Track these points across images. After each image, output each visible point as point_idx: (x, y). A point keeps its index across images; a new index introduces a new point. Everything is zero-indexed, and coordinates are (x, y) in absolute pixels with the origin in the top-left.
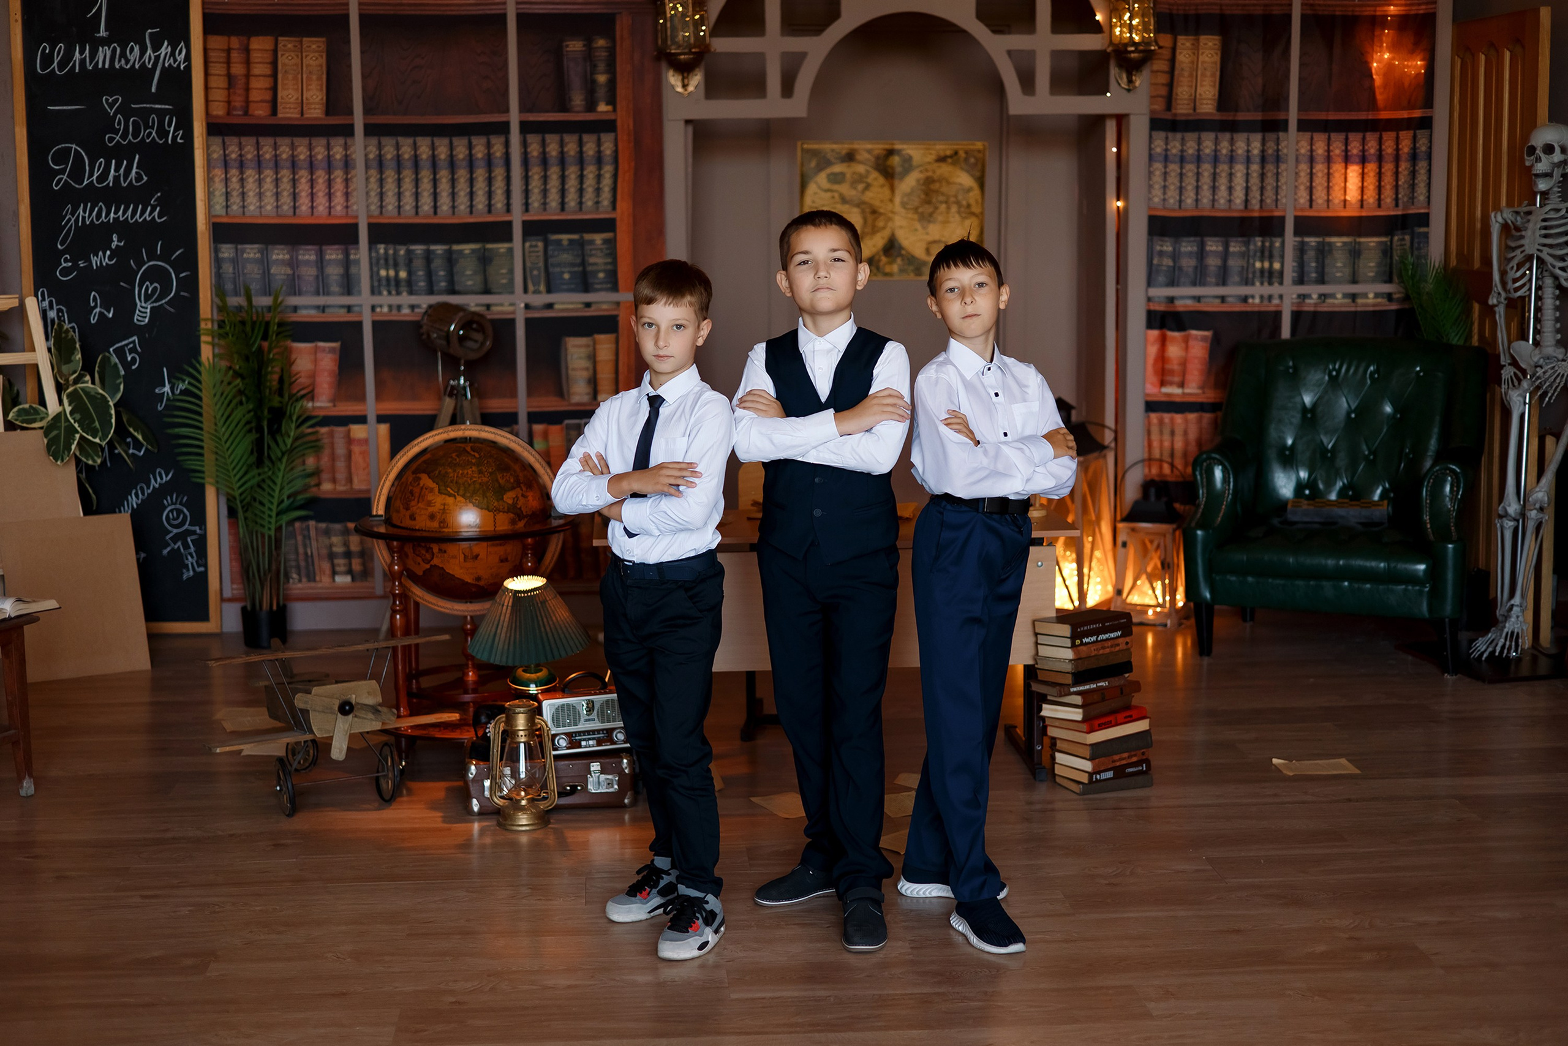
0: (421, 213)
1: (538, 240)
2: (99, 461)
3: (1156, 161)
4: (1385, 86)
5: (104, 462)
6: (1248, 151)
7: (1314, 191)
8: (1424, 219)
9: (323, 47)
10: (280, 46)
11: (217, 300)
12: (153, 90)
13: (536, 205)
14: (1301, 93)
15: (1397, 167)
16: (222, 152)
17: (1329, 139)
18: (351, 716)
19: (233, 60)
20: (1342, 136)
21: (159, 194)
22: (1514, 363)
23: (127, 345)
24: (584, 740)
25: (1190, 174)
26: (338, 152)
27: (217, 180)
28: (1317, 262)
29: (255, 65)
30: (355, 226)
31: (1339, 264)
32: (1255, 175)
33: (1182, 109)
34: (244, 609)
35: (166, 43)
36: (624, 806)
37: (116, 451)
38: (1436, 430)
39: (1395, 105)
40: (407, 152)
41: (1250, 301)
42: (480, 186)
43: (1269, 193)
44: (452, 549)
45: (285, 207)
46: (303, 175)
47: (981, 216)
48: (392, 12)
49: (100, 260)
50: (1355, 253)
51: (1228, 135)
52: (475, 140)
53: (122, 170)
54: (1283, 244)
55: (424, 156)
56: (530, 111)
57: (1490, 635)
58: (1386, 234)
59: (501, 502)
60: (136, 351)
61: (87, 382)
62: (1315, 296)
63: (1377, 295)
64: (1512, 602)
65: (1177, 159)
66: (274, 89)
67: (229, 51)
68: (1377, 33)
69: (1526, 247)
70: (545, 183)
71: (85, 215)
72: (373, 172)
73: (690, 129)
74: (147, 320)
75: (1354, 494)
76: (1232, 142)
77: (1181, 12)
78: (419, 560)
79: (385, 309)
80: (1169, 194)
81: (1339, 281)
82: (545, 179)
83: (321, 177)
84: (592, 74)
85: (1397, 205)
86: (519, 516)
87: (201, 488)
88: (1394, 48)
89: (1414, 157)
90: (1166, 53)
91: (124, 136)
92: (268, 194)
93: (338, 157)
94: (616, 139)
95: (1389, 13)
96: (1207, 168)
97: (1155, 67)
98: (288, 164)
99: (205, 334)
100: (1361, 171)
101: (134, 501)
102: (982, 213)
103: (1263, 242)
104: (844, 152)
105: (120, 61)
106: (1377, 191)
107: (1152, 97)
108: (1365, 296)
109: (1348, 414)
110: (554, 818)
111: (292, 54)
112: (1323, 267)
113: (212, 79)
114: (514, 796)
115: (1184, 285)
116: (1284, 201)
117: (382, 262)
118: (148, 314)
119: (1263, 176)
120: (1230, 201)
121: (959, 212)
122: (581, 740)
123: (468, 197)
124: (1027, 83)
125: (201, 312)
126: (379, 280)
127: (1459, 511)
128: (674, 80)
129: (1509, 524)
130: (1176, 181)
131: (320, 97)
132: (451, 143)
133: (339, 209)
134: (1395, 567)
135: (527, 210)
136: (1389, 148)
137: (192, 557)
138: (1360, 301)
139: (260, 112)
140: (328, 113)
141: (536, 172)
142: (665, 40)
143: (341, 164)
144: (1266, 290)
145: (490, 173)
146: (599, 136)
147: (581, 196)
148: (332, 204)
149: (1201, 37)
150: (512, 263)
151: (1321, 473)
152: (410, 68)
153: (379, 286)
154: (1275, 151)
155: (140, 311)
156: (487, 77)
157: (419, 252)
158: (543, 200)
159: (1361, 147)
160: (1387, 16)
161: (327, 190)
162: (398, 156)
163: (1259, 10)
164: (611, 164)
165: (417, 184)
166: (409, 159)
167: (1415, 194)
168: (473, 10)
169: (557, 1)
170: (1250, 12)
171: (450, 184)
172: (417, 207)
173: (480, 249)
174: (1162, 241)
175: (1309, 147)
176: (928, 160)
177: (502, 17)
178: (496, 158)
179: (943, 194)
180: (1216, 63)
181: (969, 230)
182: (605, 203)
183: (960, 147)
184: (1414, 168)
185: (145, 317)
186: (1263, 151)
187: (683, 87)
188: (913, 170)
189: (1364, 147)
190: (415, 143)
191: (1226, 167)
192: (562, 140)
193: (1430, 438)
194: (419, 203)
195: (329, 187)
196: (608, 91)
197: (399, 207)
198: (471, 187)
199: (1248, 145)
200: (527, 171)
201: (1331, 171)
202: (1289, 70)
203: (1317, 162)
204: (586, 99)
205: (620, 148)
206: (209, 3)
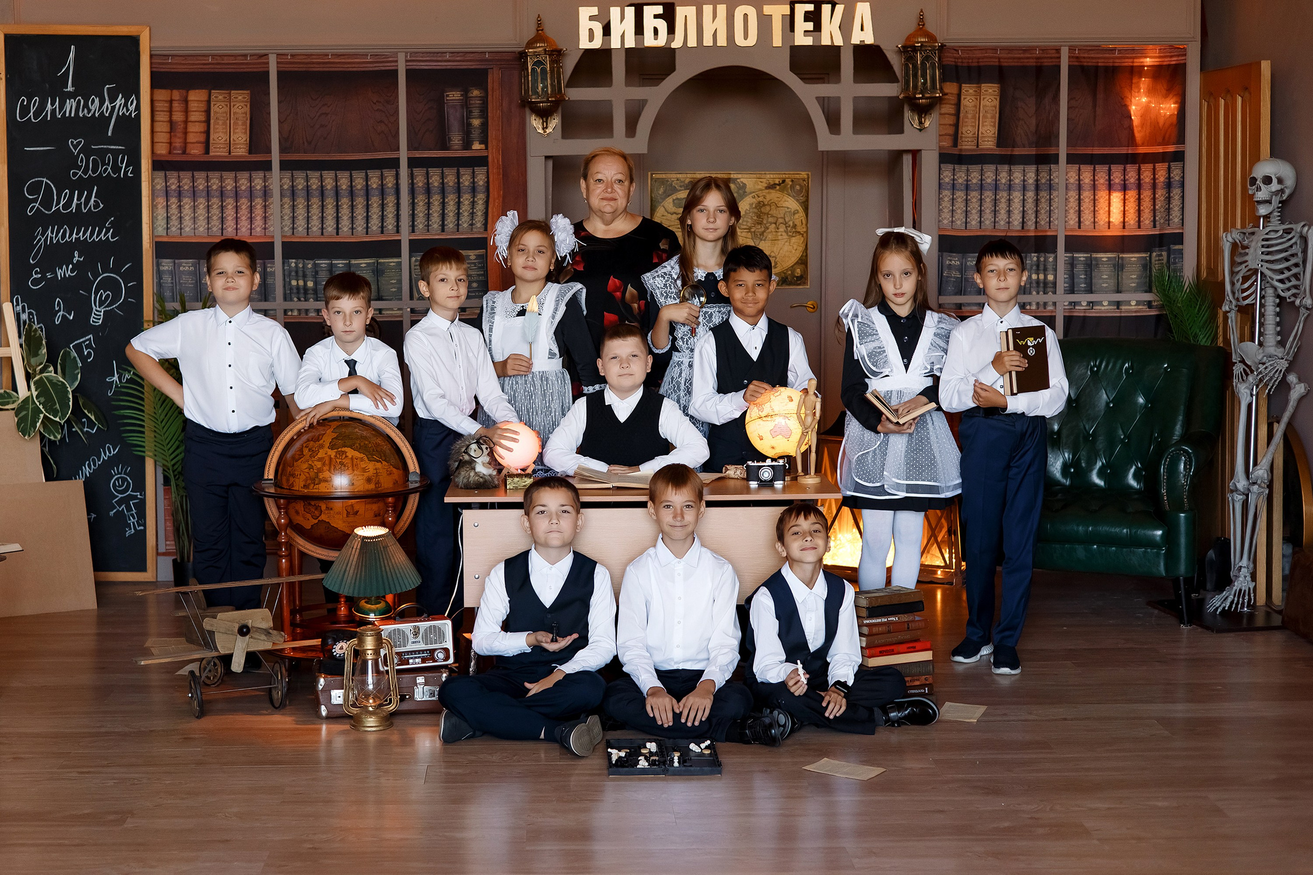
0: (325, 234)
2: (59, 437)
3: (945, 189)
4: (1143, 125)
5: (63, 439)
6: (1024, 181)
7: (1082, 215)
8: (1179, 238)
9: (248, 98)
10: (213, 97)
11: (157, 305)
12: (110, 134)
13: (421, 226)
14: (1070, 131)
15: (1154, 194)
16: (164, 184)
17: (1094, 170)
19: (174, 109)
20: (1106, 168)
21: (112, 219)
22: (1243, 361)
23: (84, 342)
25: (974, 200)
26: (258, 184)
27: (160, 206)
28: (1086, 275)
29: (192, 113)
30: (272, 244)
31: (1104, 277)
32: (1030, 200)
33: (967, 145)
34: (174, 561)
35: (120, 96)
37: (74, 430)
38: (1181, 418)
39: (1151, 141)
40: (315, 183)
41: (1028, 307)
42: (375, 210)
43: (1043, 216)
44: (336, 506)
45: (215, 229)
46: (230, 202)
47: (805, 235)
48: (304, 69)
49: (64, 272)
50: (1119, 267)
51: (1006, 167)
52: (371, 173)
53: (83, 199)
54: (1056, 258)
55: (329, 187)
56: (416, 149)
57: (1224, 593)
58: (1145, 251)
60: (91, 347)
61: (51, 372)
62: (1084, 304)
63: (1138, 303)
64: (1240, 566)
65: (963, 187)
66: (207, 133)
67: (171, 102)
68: (1134, 81)
69: (1249, 263)
70: (429, 208)
71: (52, 235)
72: (287, 200)
73: (550, 163)
74: (100, 322)
75: (1113, 473)
76: (1010, 173)
77: (965, 64)
79: (295, 313)
80: (957, 216)
81: (1106, 291)
82: (429, 205)
83: (244, 203)
84: (468, 118)
85: (1155, 226)
87: (143, 459)
88: (1151, 92)
89: (1169, 185)
90: (952, 99)
91: (85, 172)
92: (201, 218)
93: (258, 187)
94: (488, 172)
95: (1145, 64)
96: (988, 195)
97: (943, 111)
98: (218, 194)
100: (1122, 197)
101: (87, 471)
102: (806, 232)
103: (1038, 258)
105: (83, 111)
106: (1137, 214)
107: (940, 135)
108: (1128, 303)
109: (1107, 404)
111: (223, 104)
112: (1091, 279)
113: (156, 124)
115: (970, 293)
116: (1056, 222)
117: (293, 274)
118: (102, 317)
119: (1037, 202)
120: (1009, 223)
121: (786, 232)
123: (365, 221)
124: (834, 123)
125: (145, 315)
126: (291, 289)
127: (1192, 486)
128: (535, 123)
129: (1239, 498)
130: (962, 205)
131: (244, 139)
132: (351, 176)
133: (258, 230)
134: (1136, 532)
135: (413, 231)
136: (1147, 177)
137: (134, 518)
138: (1123, 308)
139: (196, 151)
140: (250, 152)
141: (421, 200)
142: (527, 91)
143: (261, 193)
144: (1042, 298)
145: (383, 200)
146: (473, 170)
147: (458, 220)
148: (253, 226)
149: (983, 85)
150: (401, 275)
151: (1083, 454)
152: (318, 114)
153: (291, 293)
154: (1047, 180)
155: (95, 314)
156: (381, 122)
157: (323, 265)
158: (426, 223)
159: (1122, 177)
160: (1144, 66)
161: (249, 215)
162: (308, 186)
163: (1032, 63)
164: (484, 192)
165: (323, 210)
166: (317, 189)
167: (1171, 217)
168: (371, 67)
169: (440, 59)
170: (1025, 64)
171: (350, 210)
172: (322, 228)
173: (374, 263)
174: (951, 256)
175: (1077, 177)
176: (760, 187)
177: (395, 73)
178: (388, 188)
179: (772, 216)
180: (995, 107)
181: (795, 247)
182: (479, 225)
183: (787, 176)
184: (1169, 195)
185: (99, 319)
186: (1037, 180)
187: (543, 129)
188: (746, 196)
189: (1124, 177)
190: (321, 176)
191: (1005, 194)
192: (443, 173)
193: (1175, 425)
194: (324, 226)
195: (251, 212)
196: (481, 133)
197: (308, 228)
198: (368, 212)
199: (1024, 176)
200: (413, 198)
201: (1096, 197)
202: (1059, 112)
203: (1084, 190)
204: (463, 140)
205: (491, 180)
206: (156, 63)
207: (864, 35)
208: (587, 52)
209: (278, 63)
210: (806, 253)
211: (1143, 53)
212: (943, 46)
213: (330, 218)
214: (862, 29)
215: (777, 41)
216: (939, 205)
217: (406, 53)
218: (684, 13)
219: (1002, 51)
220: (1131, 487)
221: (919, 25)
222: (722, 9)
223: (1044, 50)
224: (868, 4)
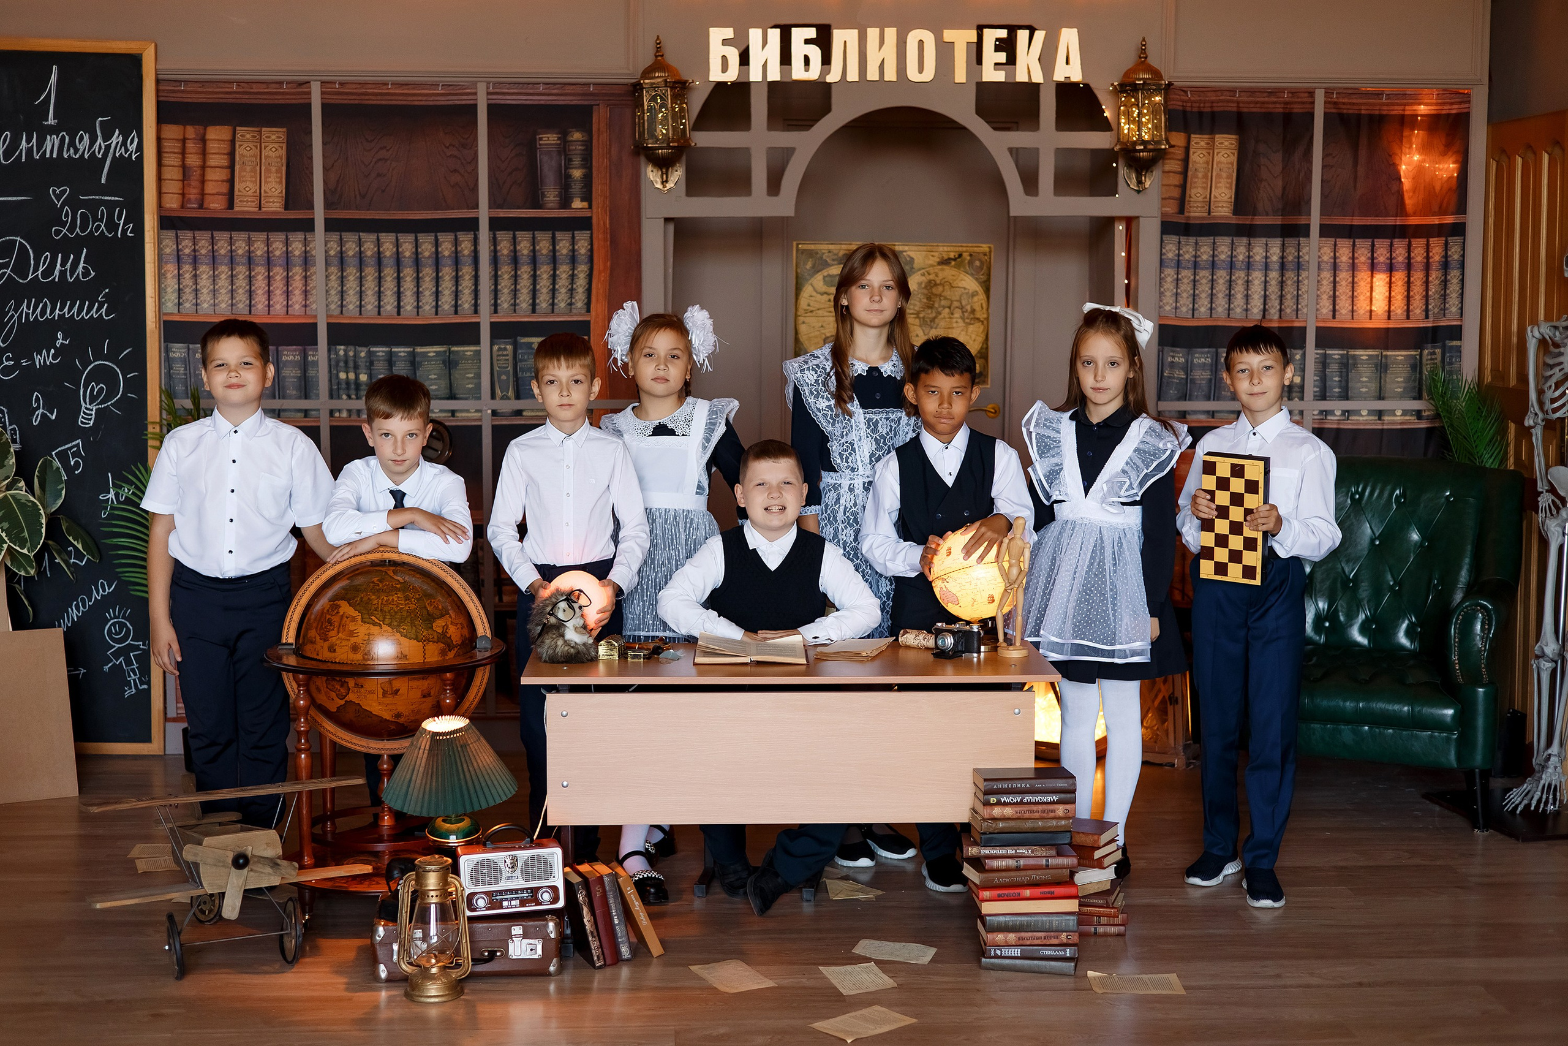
0: (383, 313)
1: (507, 343)
2: (32, 572)
3: (1167, 267)
4: (1414, 190)
6: (1266, 257)
7: (1338, 301)
8: (1456, 332)
9: (283, 137)
10: (238, 136)
12: (103, 181)
13: (506, 305)
14: (1324, 196)
15: (1427, 276)
16: (175, 246)
17: (1354, 245)
18: (246, 870)
19: (188, 151)
20: (1368, 242)
21: (107, 291)
22: (1552, 490)
23: (70, 448)
24: (506, 900)
25: (1204, 281)
26: (297, 248)
27: (169, 275)
28: (1341, 376)
29: (211, 156)
30: (314, 326)
31: (1364, 379)
32: (1273, 283)
33: (1196, 212)
35: (117, 132)
36: (550, 974)
37: (56, 562)
38: (1467, 560)
39: (1426, 211)
40: (369, 249)
42: (447, 285)
43: (1289, 302)
44: (371, 683)
45: (241, 306)
46: (260, 272)
48: (357, 102)
49: (44, 358)
50: (1382, 368)
51: (1245, 240)
52: (442, 237)
53: (69, 264)
54: (1304, 355)
55: (388, 254)
56: (500, 207)
57: (1525, 787)
58: (1415, 348)
59: (430, 632)
60: (80, 456)
61: (20, 489)
62: (1338, 413)
63: (1405, 413)
64: (1550, 751)
65: (1191, 265)
66: (231, 181)
67: (184, 141)
68: (1406, 134)
70: (516, 283)
71: (28, 311)
72: (334, 270)
73: (671, 227)
74: (92, 423)
75: (1380, 628)
76: (1249, 247)
77: (1195, 110)
78: (333, 695)
79: (344, 414)
80: (1182, 301)
81: (1365, 397)
82: (516, 278)
83: (279, 273)
84: (566, 168)
85: (1427, 317)
86: (449, 646)
88: (1425, 148)
89: (1445, 266)
90: (1179, 153)
91: (72, 229)
92: (223, 291)
93: (297, 253)
94: (591, 237)
95: (1419, 113)
96: (1222, 275)
97: (1167, 168)
98: (244, 260)
99: (152, 438)
100: (1388, 279)
101: (74, 613)
102: (987, 319)
104: (841, 253)
105: (68, 150)
106: (1405, 302)
107: (1163, 199)
108: (1392, 412)
109: (1372, 541)
110: (469, 987)
111: (251, 145)
112: (1347, 382)
113: (164, 169)
114: (423, 962)
115: (1197, 399)
116: (1305, 311)
117: (342, 364)
118: (94, 416)
119: (1282, 284)
120: (1247, 310)
121: (963, 318)
122: (502, 901)
123: (433, 297)
124: (1030, 183)
125: (149, 414)
126: (339, 384)
127: (1492, 651)
128: (652, 175)
129: (1546, 666)
130: (1189, 288)
131: (279, 191)
132: (416, 240)
133: (297, 308)
134: (1420, 712)
135: (496, 311)
136: (1418, 255)
137: (135, 674)
138: (1386, 418)
139: (216, 205)
140: (286, 207)
141: (505, 271)
142: (642, 134)
143: (300, 261)
145: (457, 271)
146: (573, 234)
147: (553, 298)
148: (290, 303)
149: (1217, 136)
150: (479, 368)
151: (1341, 604)
152: (374, 160)
153: (338, 389)
154: (1295, 258)
155: (84, 413)
156: (455, 171)
157: (380, 354)
158: (512, 301)
159: (1388, 255)
160: (1417, 116)
161: (285, 288)
162: (361, 252)
163: (1279, 109)
164: (586, 264)
165: (380, 282)
166: (372, 256)
167: (1447, 306)
168: (442, 101)
169: (531, 91)
170: (1270, 110)
171: (414, 283)
172: (379, 307)
173: (445, 352)
174: (1173, 352)
175: (1332, 254)
176: (931, 262)
177: (474, 107)
178: (464, 256)
179: (946, 298)
180: (1232, 164)
181: (973, 336)
182: (580, 305)
183: (964, 249)
184: (1446, 278)
185: (90, 419)
186: (1282, 258)
187: (663, 183)
188: (914, 273)
189: (1391, 255)
190: (378, 239)
191: (1242, 274)
192: (534, 238)
193: (1460, 569)
194: (382, 303)
195: (287, 284)
196: (582, 188)
197: (361, 306)
198: (437, 286)
199: (1267, 252)
200: (496, 270)
201: (1356, 279)
202: (1311, 172)
203: (1341, 270)
204: (560, 195)
205: (595, 247)
206: (164, 91)
207: (1070, 71)
208: (720, 85)
209: (323, 93)
210: (987, 344)
211: (1416, 99)
212: (1170, 84)
213: (389, 293)
214: (1067, 63)
215: (960, 76)
216: (1161, 286)
217: (488, 83)
218: (843, 38)
219: (1242, 94)
220: (1402, 648)
221: (1140, 58)
222: (891, 33)
223: (1294, 93)
224: (1076, 30)
